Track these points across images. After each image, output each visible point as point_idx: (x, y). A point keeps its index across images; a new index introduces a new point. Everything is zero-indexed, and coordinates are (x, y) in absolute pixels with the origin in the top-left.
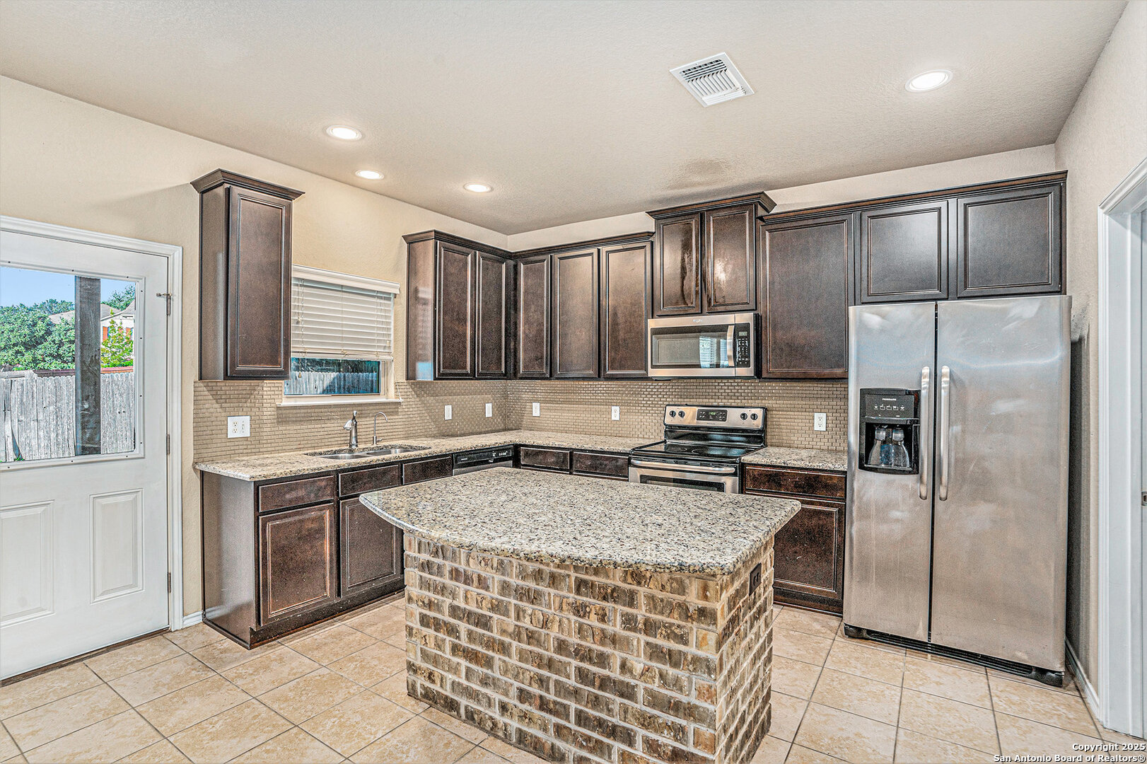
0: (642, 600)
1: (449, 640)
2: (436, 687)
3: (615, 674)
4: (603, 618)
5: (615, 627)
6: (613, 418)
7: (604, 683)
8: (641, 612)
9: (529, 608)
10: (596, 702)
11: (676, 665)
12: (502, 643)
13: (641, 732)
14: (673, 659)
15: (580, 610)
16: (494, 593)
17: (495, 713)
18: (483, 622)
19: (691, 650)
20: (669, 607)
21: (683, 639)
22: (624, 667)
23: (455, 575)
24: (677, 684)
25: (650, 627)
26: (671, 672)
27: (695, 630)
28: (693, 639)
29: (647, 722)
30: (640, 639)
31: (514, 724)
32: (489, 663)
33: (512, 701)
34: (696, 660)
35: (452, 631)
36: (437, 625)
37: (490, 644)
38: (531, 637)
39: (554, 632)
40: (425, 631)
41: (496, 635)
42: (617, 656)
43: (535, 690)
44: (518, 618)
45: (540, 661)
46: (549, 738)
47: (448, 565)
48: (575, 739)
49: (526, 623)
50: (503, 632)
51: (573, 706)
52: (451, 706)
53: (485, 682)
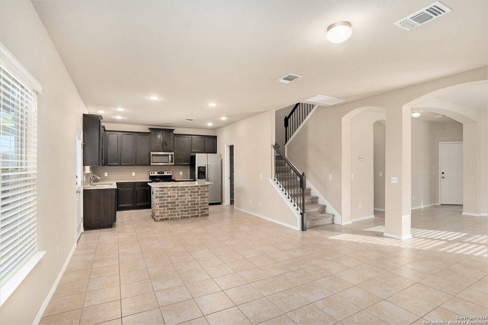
0: (200, 192)
1: (166, 208)
2: (164, 217)
3: (196, 202)
4: (194, 195)
5: (196, 196)
6: (133, 175)
7: (195, 204)
8: (200, 193)
9: (183, 198)
10: (193, 207)
11: (204, 198)
12: (178, 205)
13: (200, 208)
14: (203, 198)
15: (191, 196)
16: (176, 197)
17: (177, 216)
18: (174, 203)
19: (206, 196)
20: (203, 192)
21: (205, 195)
22: (198, 201)
23: (168, 197)
24: (204, 200)
25: (201, 195)
26: (203, 199)
27: (206, 193)
28: (206, 195)
29: (200, 207)
30: (199, 197)
31: (180, 216)
32: (175, 209)
33: (180, 213)
34: (206, 197)
35: (167, 206)
36: (164, 207)
37: (175, 206)
38: (183, 202)
39: (187, 200)
40: (160, 209)
41: (176, 204)
42: (196, 200)
43: (184, 209)
44: (181, 200)
45: (185, 205)
46: (187, 215)
47: (166, 196)
48: (190, 213)
49: (182, 200)
50: (178, 203)
51: (190, 209)
52: (167, 219)
53: (174, 212)
